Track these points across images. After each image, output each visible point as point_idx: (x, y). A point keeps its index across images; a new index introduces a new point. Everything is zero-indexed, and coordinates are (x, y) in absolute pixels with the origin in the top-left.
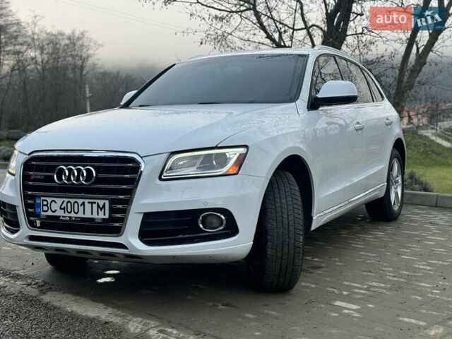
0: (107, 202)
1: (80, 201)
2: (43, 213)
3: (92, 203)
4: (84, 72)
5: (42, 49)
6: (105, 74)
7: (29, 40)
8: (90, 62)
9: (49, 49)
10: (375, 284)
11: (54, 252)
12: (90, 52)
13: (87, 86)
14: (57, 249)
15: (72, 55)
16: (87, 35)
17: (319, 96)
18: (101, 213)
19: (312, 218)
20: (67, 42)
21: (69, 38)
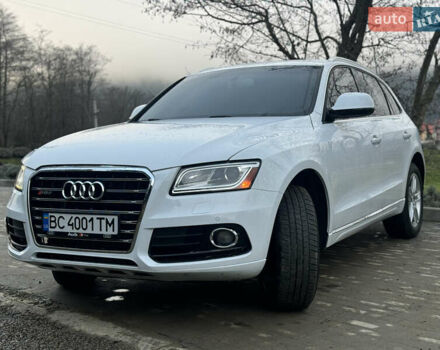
0: (116, 218)
1: (88, 217)
2: (50, 230)
3: (101, 219)
4: (92, 88)
5: (49, 64)
6: (113, 90)
7: (36, 56)
8: (97, 78)
9: (56, 64)
10: (393, 303)
11: (62, 270)
12: (98, 67)
13: (95, 102)
14: (65, 267)
15: (79, 71)
16: (94, 50)
17: (334, 108)
18: (110, 229)
19: (327, 235)
20: (74, 57)
21: (77, 54)
